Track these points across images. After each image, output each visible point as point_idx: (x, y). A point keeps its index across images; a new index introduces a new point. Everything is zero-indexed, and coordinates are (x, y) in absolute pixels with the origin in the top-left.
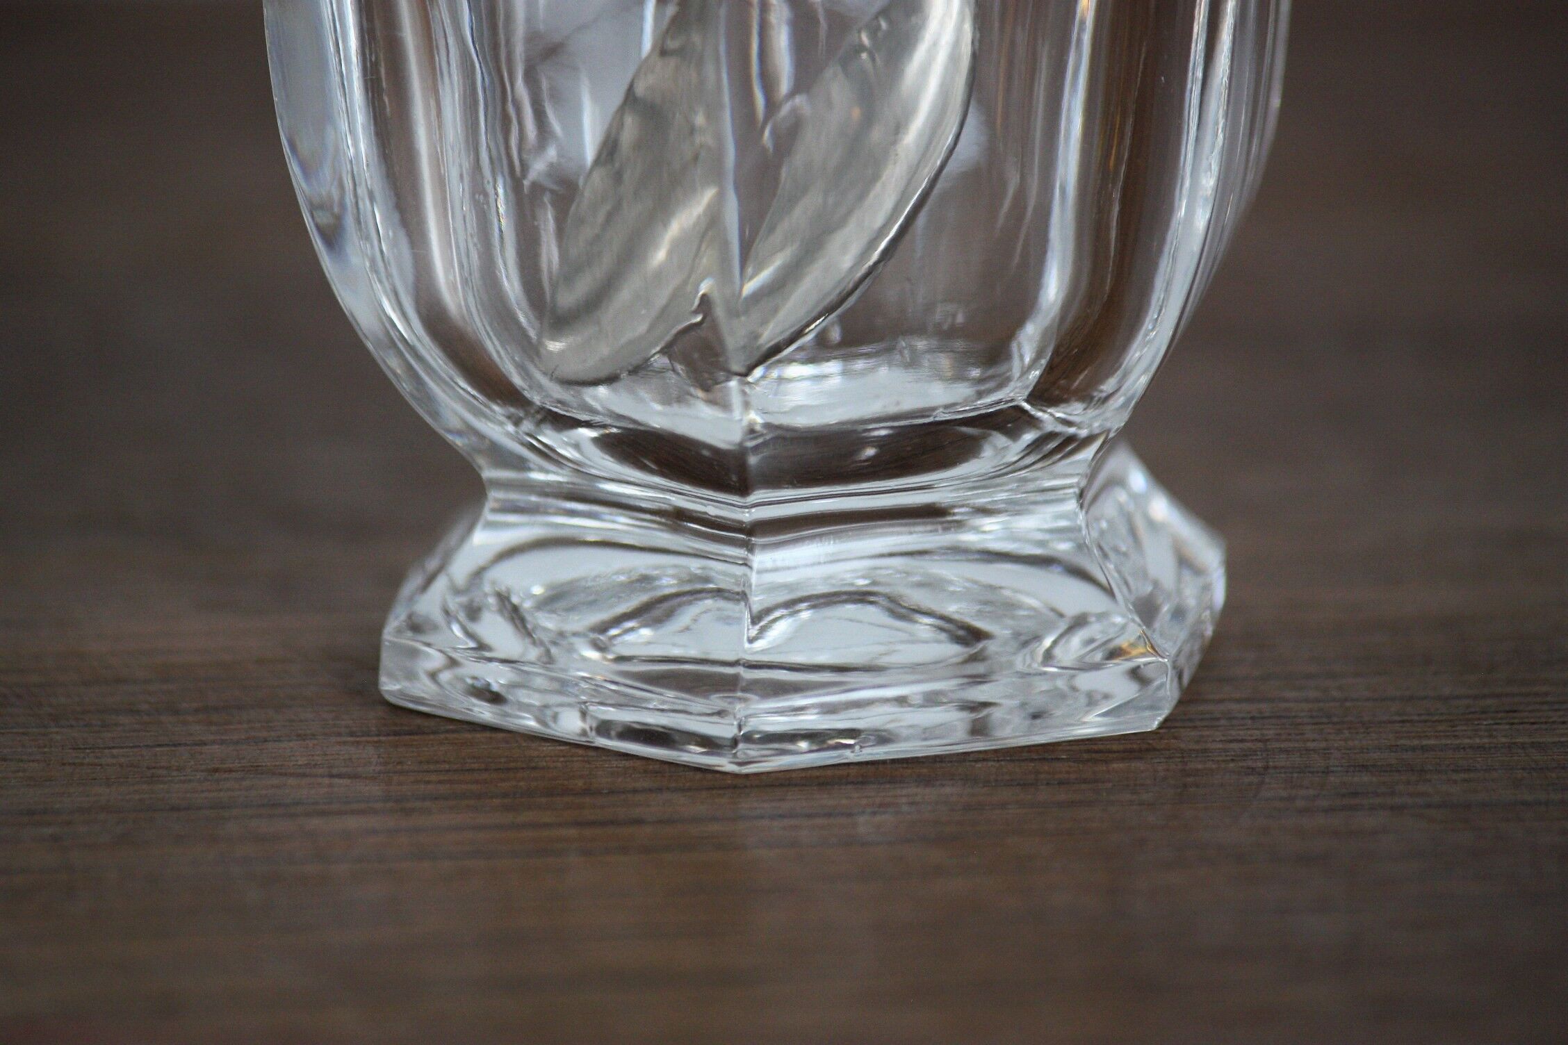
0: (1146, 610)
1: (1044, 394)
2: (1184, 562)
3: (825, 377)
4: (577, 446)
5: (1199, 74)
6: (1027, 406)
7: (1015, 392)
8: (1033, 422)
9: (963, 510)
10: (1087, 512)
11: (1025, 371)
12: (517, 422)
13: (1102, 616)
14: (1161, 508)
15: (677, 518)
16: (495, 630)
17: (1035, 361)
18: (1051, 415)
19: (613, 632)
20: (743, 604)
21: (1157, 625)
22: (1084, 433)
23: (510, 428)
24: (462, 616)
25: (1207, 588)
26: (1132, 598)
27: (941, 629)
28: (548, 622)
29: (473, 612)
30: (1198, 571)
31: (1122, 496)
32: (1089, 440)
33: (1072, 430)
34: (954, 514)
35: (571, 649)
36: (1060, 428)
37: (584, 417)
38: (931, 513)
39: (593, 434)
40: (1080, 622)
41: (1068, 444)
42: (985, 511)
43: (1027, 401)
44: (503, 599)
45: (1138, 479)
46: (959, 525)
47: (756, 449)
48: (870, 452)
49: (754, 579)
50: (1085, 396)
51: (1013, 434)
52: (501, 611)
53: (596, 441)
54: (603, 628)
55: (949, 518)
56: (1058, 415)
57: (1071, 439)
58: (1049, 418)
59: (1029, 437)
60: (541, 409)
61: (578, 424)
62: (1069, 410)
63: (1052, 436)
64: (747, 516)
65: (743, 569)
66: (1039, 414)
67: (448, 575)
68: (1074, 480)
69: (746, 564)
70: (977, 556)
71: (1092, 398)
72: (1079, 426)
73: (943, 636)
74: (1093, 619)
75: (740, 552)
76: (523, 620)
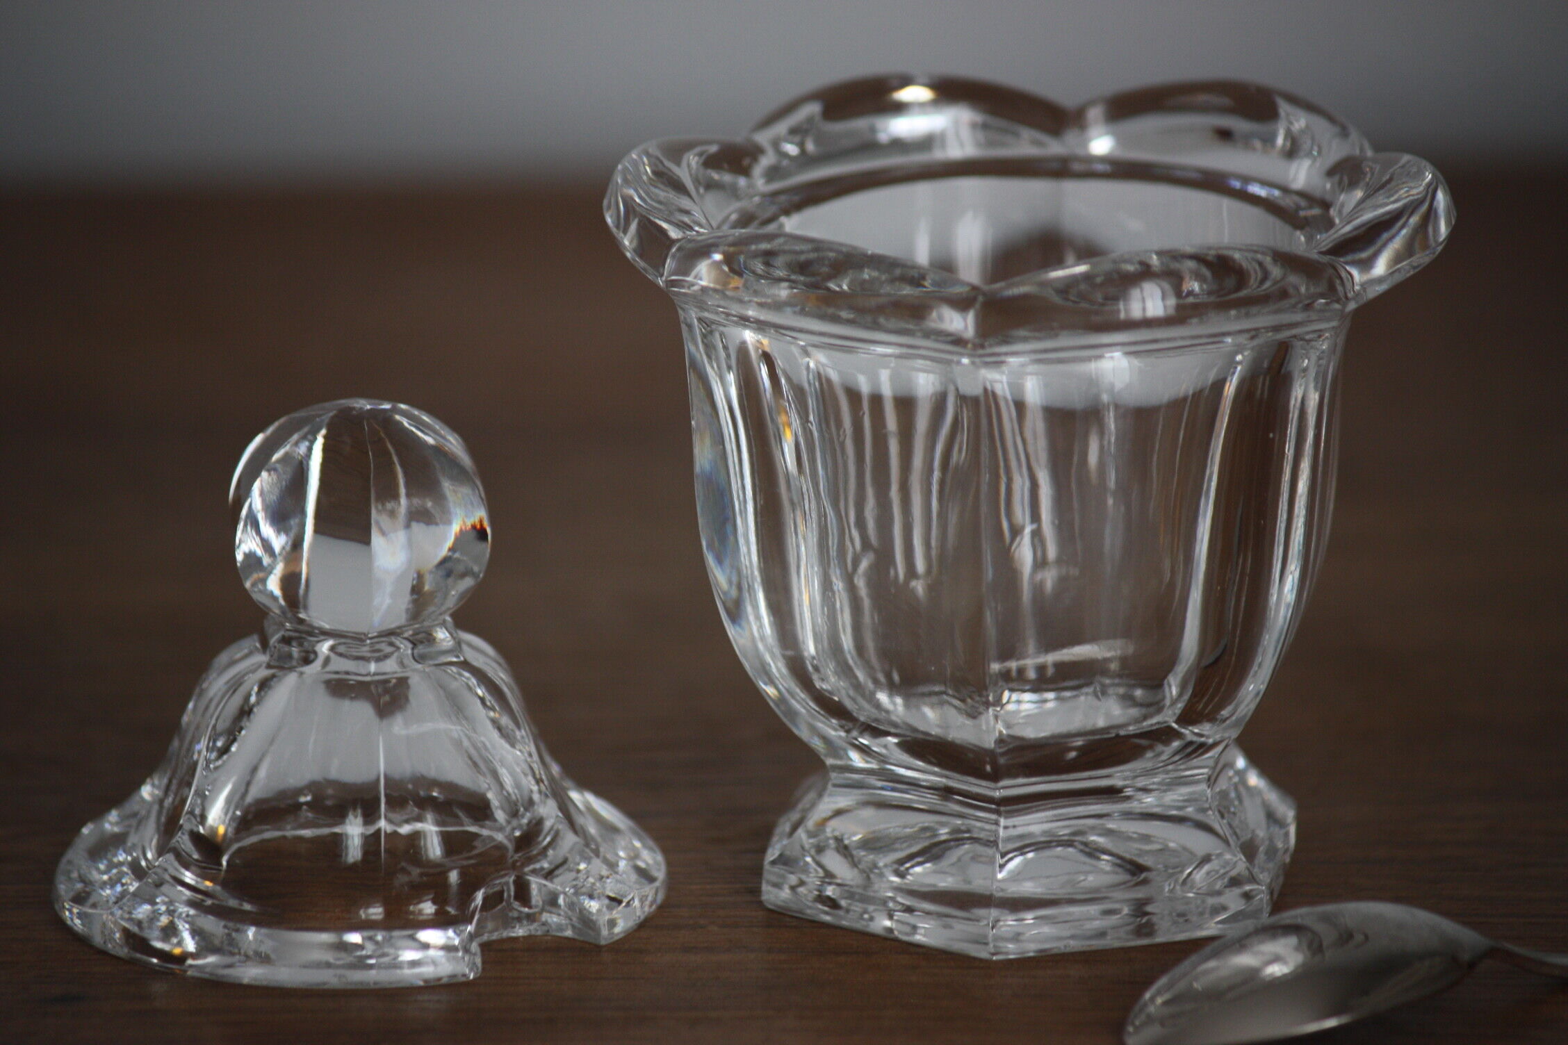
0: (1249, 850)
1: (1187, 718)
2: (1271, 817)
3: (1045, 701)
4: (885, 747)
5: (1285, 516)
6: (1175, 726)
7: (1168, 717)
8: (1178, 735)
9: (1129, 789)
10: (1212, 790)
11: (1174, 703)
12: (848, 731)
13: (1219, 855)
14: (1254, 779)
15: (947, 792)
16: (834, 861)
17: (1180, 695)
18: (1190, 731)
19: (908, 865)
20: (995, 848)
21: (1256, 862)
22: (1211, 741)
23: (843, 734)
24: (813, 852)
25: (1287, 835)
26: (1239, 843)
27: (1119, 866)
28: (867, 857)
29: (820, 849)
30: (1281, 824)
31: (1231, 773)
32: (1215, 745)
33: (1203, 739)
34: (1126, 792)
35: (881, 875)
36: (1195, 739)
37: (893, 730)
38: (1112, 793)
39: (895, 740)
40: (1206, 859)
41: (1202, 748)
42: (1145, 790)
43: (1176, 722)
44: (839, 840)
45: (1241, 763)
46: (1128, 798)
47: (1003, 754)
48: (1073, 754)
49: (1001, 832)
50: (1211, 717)
51: (1167, 742)
52: (838, 850)
53: (898, 745)
54: (901, 862)
55: (1123, 794)
56: (1196, 731)
57: (1202, 745)
58: (1189, 732)
59: (1176, 744)
60: (863, 723)
61: (888, 734)
62: (1201, 728)
63: (1191, 743)
64: (997, 794)
65: (993, 827)
66: (1183, 730)
67: (806, 826)
68: (1205, 771)
69: (997, 823)
70: (1137, 817)
71: (1216, 720)
72: (1208, 737)
73: (1120, 870)
74: (1213, 857)
75: (994, 817)
76: (852, 856)
